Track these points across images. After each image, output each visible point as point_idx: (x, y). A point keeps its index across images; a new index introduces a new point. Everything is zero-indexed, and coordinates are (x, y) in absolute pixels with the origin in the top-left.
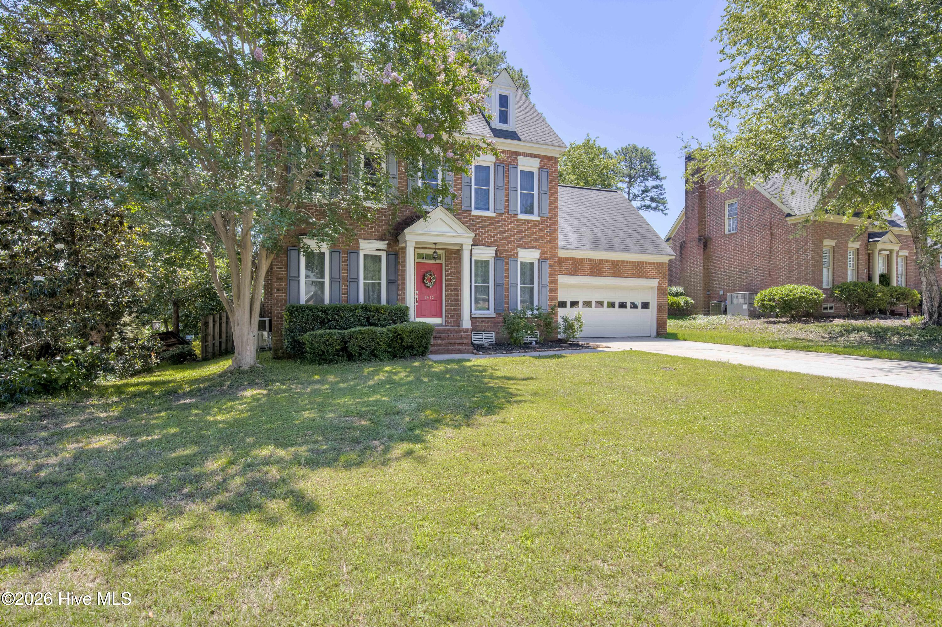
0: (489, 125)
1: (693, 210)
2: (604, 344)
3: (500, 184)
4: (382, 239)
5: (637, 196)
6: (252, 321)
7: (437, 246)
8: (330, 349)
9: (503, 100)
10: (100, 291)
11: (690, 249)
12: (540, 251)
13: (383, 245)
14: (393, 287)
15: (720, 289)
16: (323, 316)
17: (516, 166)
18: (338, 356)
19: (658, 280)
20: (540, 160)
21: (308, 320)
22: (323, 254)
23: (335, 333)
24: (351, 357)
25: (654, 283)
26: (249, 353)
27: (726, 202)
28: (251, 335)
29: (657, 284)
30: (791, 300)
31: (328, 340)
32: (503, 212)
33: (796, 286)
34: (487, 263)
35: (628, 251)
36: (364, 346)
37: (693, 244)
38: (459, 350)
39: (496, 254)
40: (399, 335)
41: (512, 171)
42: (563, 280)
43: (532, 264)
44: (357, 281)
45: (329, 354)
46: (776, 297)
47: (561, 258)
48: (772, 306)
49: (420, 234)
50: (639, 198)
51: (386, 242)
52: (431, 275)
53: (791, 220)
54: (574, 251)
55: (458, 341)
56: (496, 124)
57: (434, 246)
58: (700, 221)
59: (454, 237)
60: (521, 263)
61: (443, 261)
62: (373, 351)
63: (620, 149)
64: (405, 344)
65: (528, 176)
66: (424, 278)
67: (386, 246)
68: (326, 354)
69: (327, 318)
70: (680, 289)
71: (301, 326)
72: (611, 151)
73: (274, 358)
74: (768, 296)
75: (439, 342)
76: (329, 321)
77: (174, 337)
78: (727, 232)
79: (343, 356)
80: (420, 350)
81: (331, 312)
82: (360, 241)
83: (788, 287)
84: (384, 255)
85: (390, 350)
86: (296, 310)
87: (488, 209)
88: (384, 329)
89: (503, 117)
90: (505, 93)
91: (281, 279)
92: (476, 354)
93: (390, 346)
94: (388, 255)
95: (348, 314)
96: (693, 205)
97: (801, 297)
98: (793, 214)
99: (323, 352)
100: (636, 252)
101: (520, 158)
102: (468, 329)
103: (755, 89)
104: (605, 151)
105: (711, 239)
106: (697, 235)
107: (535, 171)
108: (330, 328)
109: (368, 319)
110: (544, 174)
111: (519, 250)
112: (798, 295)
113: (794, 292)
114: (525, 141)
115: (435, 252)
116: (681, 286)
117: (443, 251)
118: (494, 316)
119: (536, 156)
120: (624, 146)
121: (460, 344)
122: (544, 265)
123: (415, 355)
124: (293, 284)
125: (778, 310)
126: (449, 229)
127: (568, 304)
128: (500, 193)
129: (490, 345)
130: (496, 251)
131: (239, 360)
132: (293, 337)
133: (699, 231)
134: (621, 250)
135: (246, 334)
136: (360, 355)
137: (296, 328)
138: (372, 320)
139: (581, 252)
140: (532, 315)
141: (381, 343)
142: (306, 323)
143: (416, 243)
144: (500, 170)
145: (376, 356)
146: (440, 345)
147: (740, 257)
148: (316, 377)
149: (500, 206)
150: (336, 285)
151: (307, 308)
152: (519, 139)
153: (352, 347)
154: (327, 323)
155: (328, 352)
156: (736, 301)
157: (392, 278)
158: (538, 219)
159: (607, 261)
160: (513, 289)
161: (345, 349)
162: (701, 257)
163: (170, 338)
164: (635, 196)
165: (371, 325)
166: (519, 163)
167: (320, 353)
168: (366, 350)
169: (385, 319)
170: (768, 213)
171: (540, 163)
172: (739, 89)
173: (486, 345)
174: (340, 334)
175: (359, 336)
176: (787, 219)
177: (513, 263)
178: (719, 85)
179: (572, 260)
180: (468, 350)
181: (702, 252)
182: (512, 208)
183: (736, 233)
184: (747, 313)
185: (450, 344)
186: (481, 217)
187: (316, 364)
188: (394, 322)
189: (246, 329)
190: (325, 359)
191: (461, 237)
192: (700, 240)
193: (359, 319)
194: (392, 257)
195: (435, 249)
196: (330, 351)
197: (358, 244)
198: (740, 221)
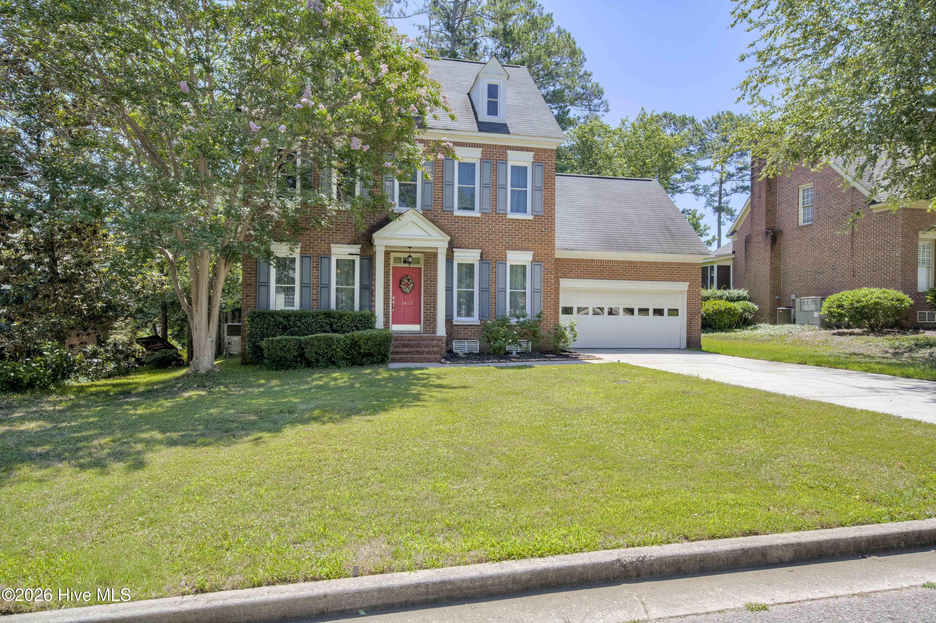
0: (476, 118)
1: (760, 197)
2: (598, 356)
3: (487, 181)
4: (355, 243)
5: (733, 175)
6: (211, 327)
7: (412, 250)
8: (288, 356)
9: (493, 91)
10: (77, 296)
11: (756, 245)
12: (532, 253)
13: (356, 249)
14: (367, 293)
15: (792, 292)
16: (285, 322)
17: (505, 161)
18: (297, 362)
19: (688, 283)
20: (533, 153)
21: (269, 325)
22: (295, 259)
23: (292, 340)
24: (309, 364)
25: (684, 286)
26: (206, 358)
27: (800, 187)
28: (209, 340)
29: (686, 288)
30: (863, 307)
31: (285, 346)
32: (490, 211)
33: (873, 290)
34: (472, 266)
35: (649, 250)
36: (320, 352)
37: (760, 238)
38: (425, 358)
39: (481, 257)
40: (356, 342)
41: (501, 167)
42: (565, 283)
43: (524, 267)
44: (328, 286)
45: (287, 360)
46: (845, 303)
47: (558, 260)
48: (841, 315)
49: (390, 238)
50: (735, 178)
51: (360, 246)
52: (409, 280)
53: (876, 209)
54: (580, 252)
55: (427, 350)
56: (484, 117)
57: (408, 250)
58: (768, 211)
59: (427, 240)
60: (511, 266)
61: (422, 265)
62: (330, 358)
63: (710, 119)
64: (362, 351)
65: (520, 172)
66: (400, 284)
67: (359, 250)
68: (284, 360)
69: (289, 324)
70: (743, 292)
71: (262, 332)
72: (699, 120)
73: (242, 363)
74: (836, 303)
75: (406, 350)
76: (291, 327)
77: (160, 342)
78: (801, 223)
79: (301, 362)
80: (380, 357)
81: (293, 319)
82: (332, 245)
83: (864, 290)
84: (357, 259)
85: (349, 357)
86: (258, 316)
87: (473, 209)
88: (342, 336)
89: (493, 109)
90: (494, 82)
91: (250, 285)
92: (442, 363)
93: (348, 353)
94: (361, 260)
95: (310, 320)
96: (760, 191)
97: (876, 304)
98: (877, 201)
99: (281, 357)
100: (658, 251)
101: (509, 152)
102: (443, 337)
103: (791, 60)
104: (693, 121)
105: (781, 232)
106: (763, 228)
107: (529, 165)
108: (292, 335)
109: (331, 325)
110: (539, 169)
111: (508, 252)
112: (872, 301)
113: (869, 296)
114: (516, 134)
115: (410, 256)
116: (746, 289)
117: (422, 255)
118: (479, 324)
119: (528, 149)
120: (715, 114)
121: (429, 353)
122: (537, 269)
123: (374, 363)
124: (263, 290)
125: (846, 319)
126: (421, 232)
127: (575, 310)
128: (487, 191)
129: (465, 354)
130: (482, 255)
131: (197, 364)
132: (254, 343)
133: (767, 223)
134: (639, 249)
135: (203, 340)
136: (318, 361)
137: (257, 334)
138: (335, 327)
139: (588, 253)
140: (517, 322)
141: (339, 350)
142: (267, 329)
143: (386, 247)
144: (487, 166)
145: (334, 363)
146: (407, 353)
147: (816, 253)
148: (262, 381)
149: (487, 206)
150: (306, 290)
151: (269, 314)
152: (508, 133)
153: (309, 352)
154: (289, 329)
155: (285, 358)
156: (805, 308)
157: (366, 283)
158: (531, 218)
159: (622, 262)
160: (501, 295)
161: (302, 355)
162: (768, 255)
163: (156, 343)
164: (730, 176)
165: (335, 331)
166: (509, 158)
167: (277, 359)
168: (324, 357)
169: (348, 326)
170: (849, 200)
171: (534, 157)
172: (768, 63)
173: (461, 354)
174: (297, 340)
175: (316, 343)
176: (872, 207)
177: (501, 267)
178: (743, 60)
179: (578, 262)
180: (436, 358)
181: (769, 247)
182: (500, 206)
183: (811, 225)
184: (818, 322)
185: (418, 352)
186: (465, 217)
187: (272, 370)
188: (358, 329)
189: (203, 334)
190: (283, 365)
191: (438, 240)
192: (767, 233)
193: (322, 326)
194: (366, 262)
195: (410, 252)
196: (288, 357)
197: (329, 249)
198: (816, 211)
